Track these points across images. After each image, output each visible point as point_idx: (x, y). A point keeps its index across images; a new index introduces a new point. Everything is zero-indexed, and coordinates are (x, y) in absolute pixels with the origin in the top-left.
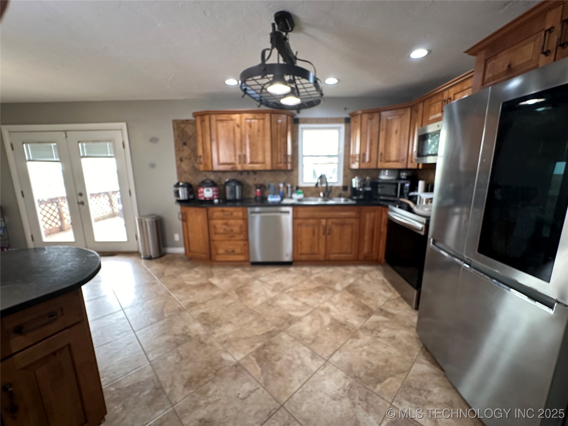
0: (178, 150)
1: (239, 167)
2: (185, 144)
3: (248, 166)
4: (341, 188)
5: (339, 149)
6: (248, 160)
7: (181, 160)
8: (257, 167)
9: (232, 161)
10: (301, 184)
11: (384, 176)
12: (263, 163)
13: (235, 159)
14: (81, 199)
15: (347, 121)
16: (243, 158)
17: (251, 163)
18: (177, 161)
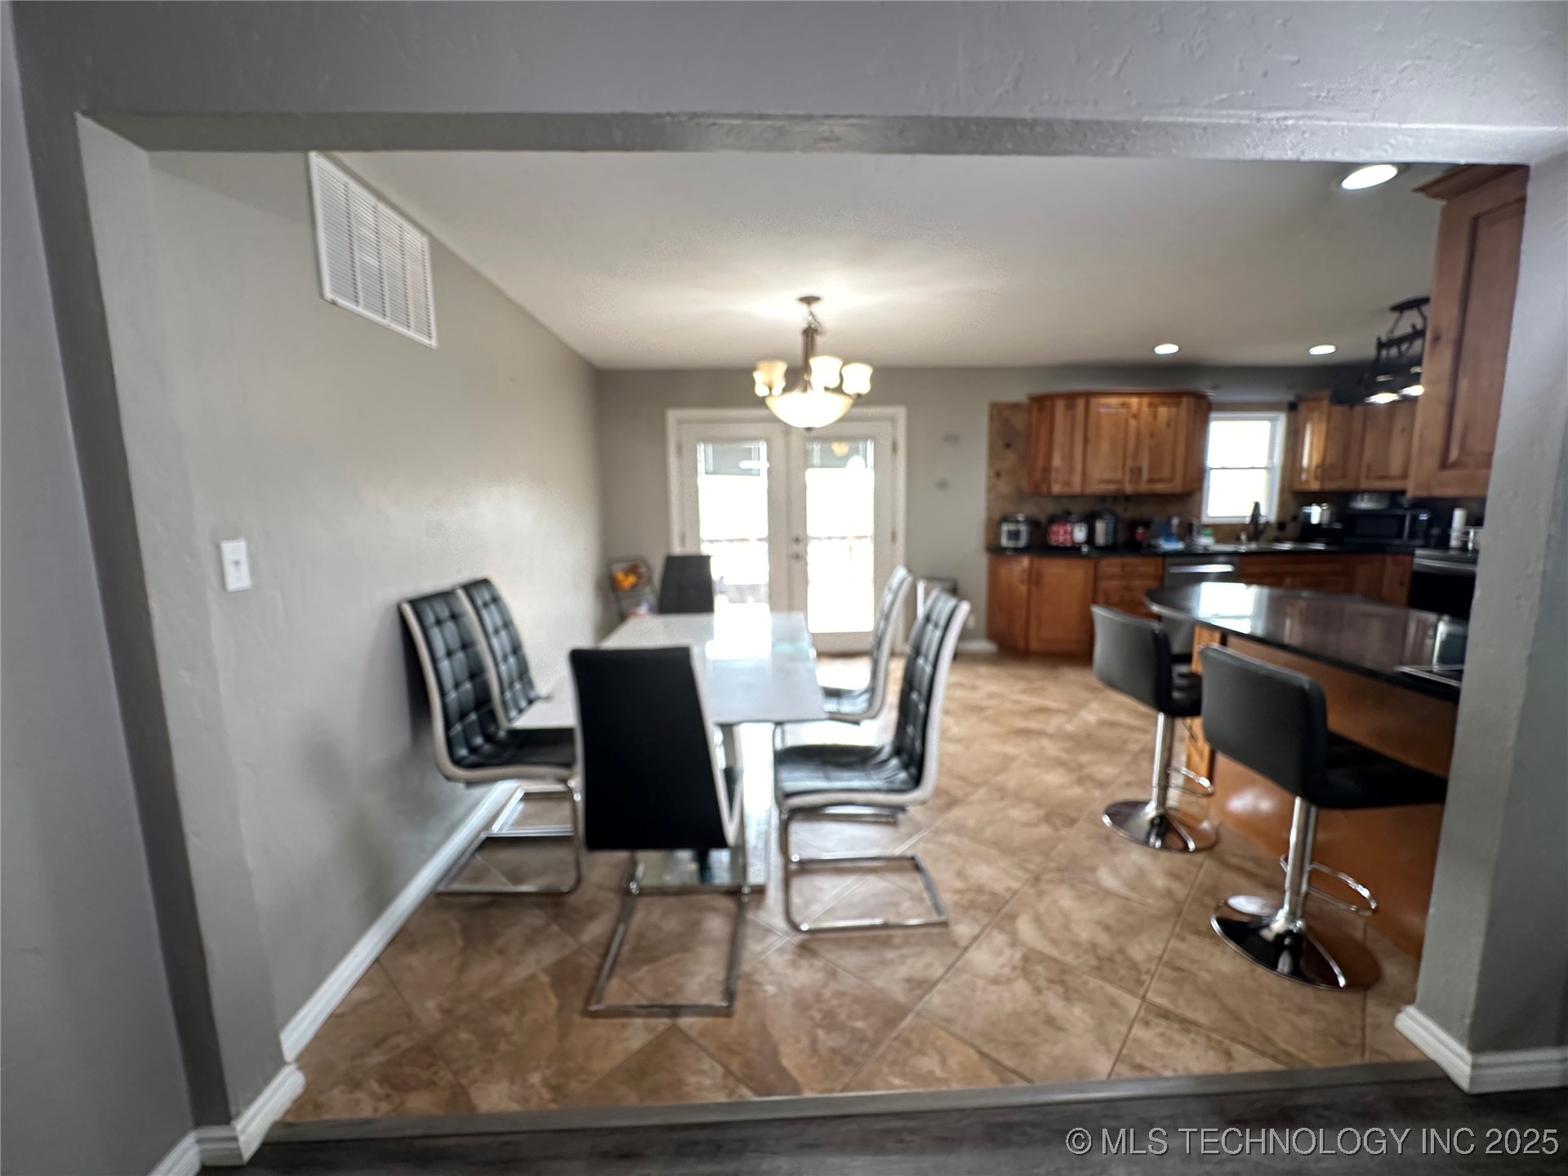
0: (993, 456)
1: (1129, 488)
2: (1008, 446)
3: (1144, 487)
4: (1275, 526)
5: (1271, 456)
6: (1145, 476)
7: (998, 475)
8: (1160, 487)
9: (1119, 476)
10: (1205, 520)
11: (1364, 504)
12: (1171, 480)
13: (1124, 475)
14: (796, 548)
15: (1292, 407)
16: (1136, 472)
17: (1151, 481)
18: (989, 477)
